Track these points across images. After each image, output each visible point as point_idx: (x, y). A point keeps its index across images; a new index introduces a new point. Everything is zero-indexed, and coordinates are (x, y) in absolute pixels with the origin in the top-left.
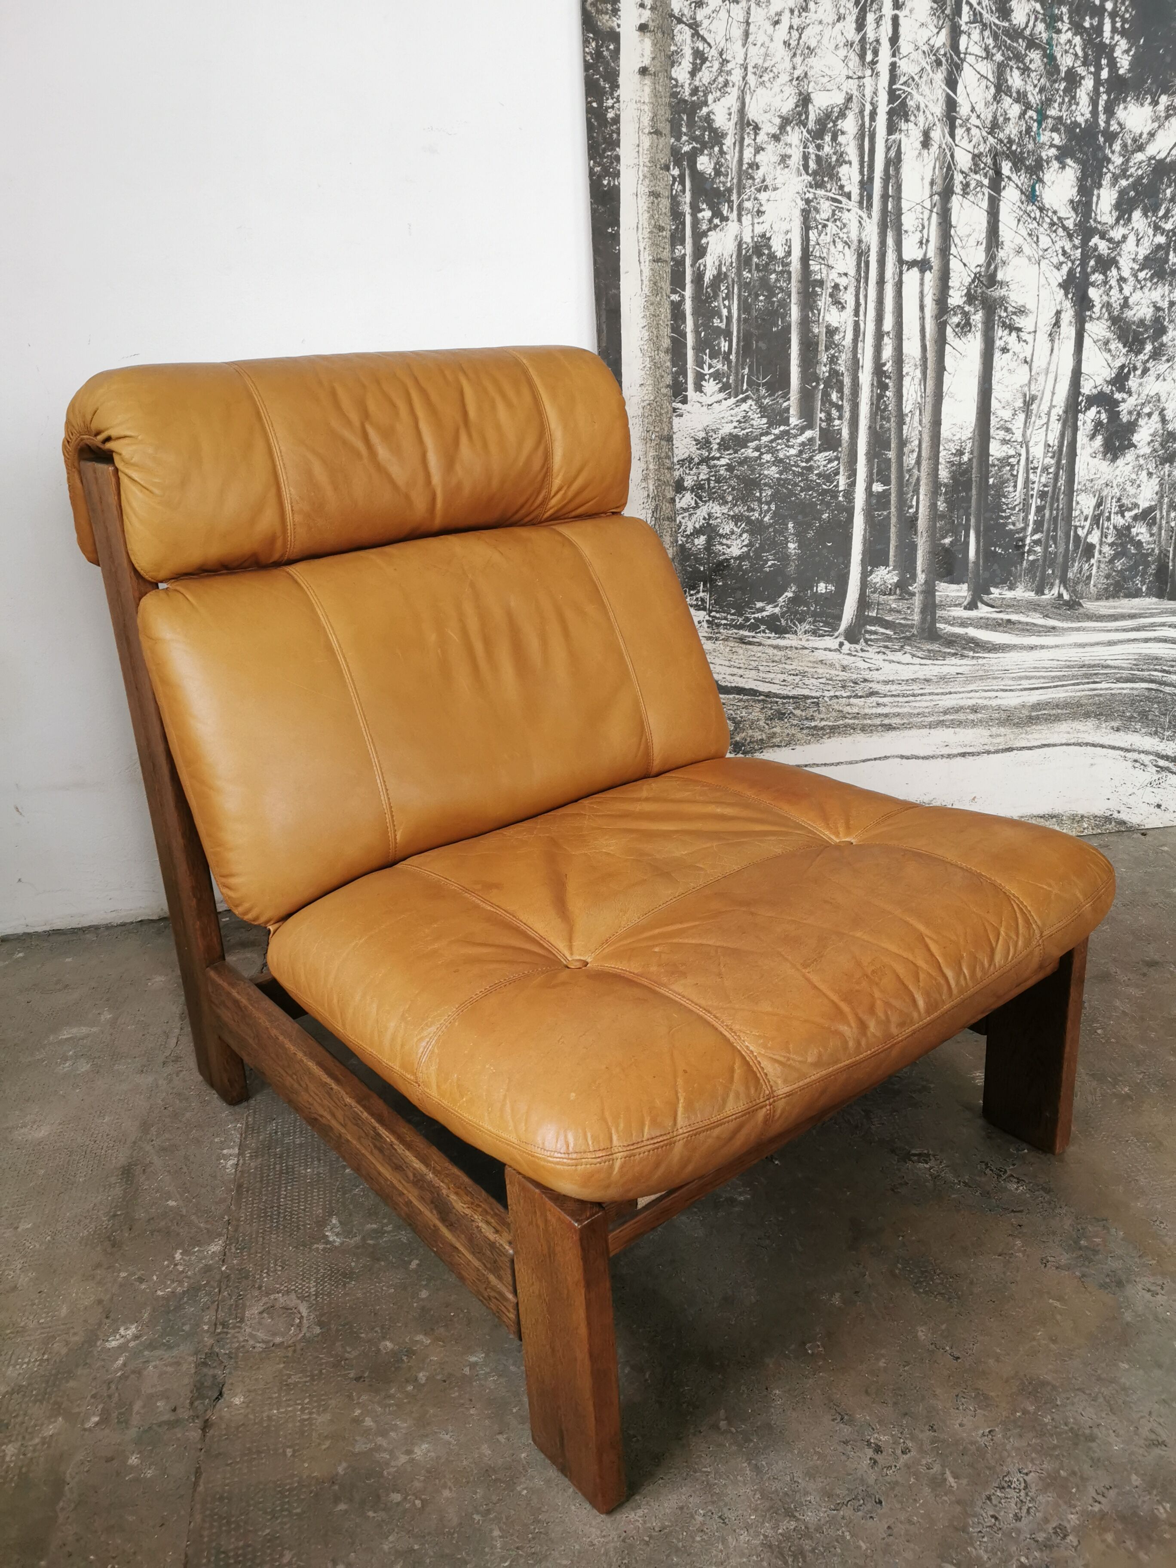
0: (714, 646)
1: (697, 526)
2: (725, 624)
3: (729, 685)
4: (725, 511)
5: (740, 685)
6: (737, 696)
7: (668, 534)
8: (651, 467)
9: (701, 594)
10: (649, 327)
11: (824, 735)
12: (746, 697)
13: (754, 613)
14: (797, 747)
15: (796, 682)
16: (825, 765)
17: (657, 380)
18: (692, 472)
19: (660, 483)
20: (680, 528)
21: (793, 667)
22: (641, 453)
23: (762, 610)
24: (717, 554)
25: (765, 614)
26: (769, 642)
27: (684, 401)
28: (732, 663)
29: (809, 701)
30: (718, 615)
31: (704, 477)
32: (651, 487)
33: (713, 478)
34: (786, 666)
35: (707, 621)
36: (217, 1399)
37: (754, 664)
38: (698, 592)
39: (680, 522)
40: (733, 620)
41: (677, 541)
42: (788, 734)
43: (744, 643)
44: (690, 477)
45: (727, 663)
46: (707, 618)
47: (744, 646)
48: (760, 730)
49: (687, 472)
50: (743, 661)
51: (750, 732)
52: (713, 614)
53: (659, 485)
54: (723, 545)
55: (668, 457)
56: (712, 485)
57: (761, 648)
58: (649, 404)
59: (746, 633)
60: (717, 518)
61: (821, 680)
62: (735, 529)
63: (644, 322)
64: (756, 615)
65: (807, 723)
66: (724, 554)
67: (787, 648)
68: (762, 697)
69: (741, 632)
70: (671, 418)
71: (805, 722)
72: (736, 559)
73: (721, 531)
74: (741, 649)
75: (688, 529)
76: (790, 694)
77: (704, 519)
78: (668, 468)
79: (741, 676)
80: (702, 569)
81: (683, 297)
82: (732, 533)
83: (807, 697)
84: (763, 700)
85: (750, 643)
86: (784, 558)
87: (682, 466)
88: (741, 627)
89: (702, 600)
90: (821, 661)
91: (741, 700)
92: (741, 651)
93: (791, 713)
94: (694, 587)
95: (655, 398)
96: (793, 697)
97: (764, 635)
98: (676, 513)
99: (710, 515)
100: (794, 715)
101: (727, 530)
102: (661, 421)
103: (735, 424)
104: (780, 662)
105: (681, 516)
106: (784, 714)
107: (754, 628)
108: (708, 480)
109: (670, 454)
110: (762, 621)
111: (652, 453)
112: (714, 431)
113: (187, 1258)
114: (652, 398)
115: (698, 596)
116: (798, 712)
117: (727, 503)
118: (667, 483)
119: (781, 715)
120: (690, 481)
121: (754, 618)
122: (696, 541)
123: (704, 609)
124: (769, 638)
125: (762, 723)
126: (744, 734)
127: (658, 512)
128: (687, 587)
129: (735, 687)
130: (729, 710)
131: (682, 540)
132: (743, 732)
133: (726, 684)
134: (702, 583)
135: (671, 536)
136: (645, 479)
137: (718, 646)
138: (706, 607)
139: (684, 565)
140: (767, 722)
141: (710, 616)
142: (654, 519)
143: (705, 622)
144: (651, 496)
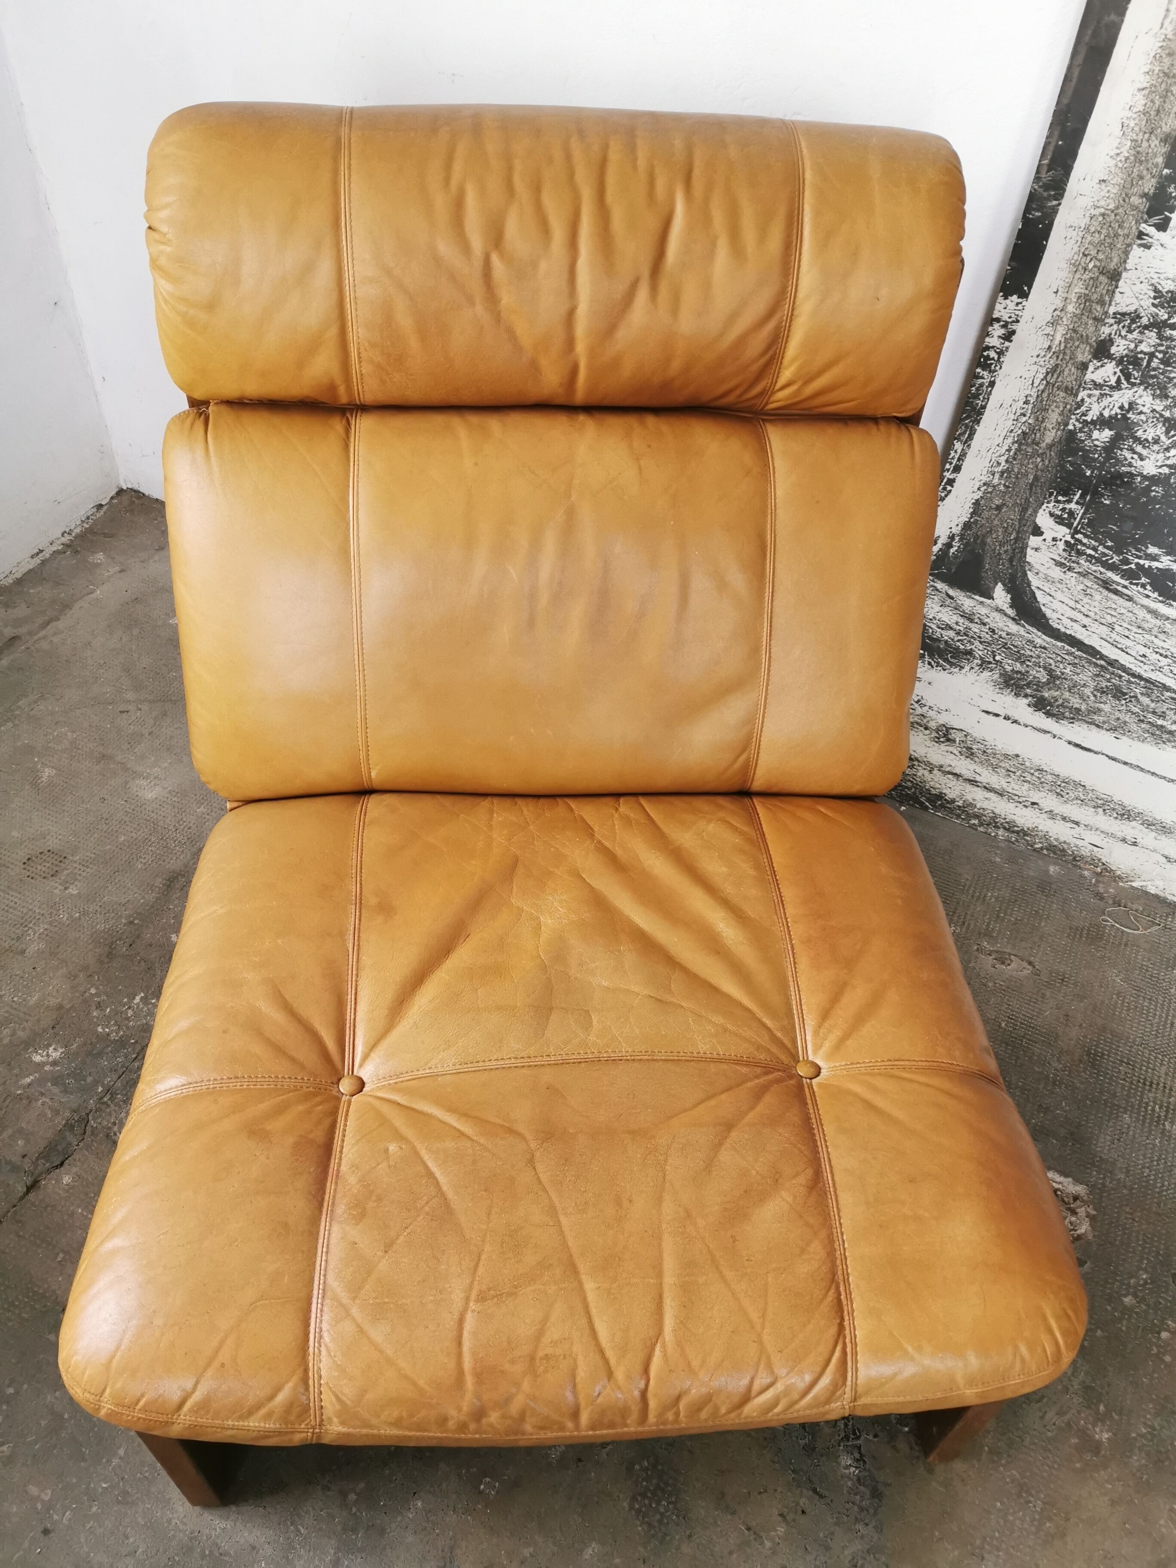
0: (1062, 576)
1: (1106, 414)
2: (1090, 556)
3: (1063, 630)
4: (1159, 408)
5: (1078, 636)
6: (1067, 647)
7: (1057, 411)
8: (1071, 308)
9: (1073, 506)
10: (1150, 91)
11: (1169, 741)
12: (1079, 653)
13: (1139, 557)
14: (1124, 738)
15: (1160, 664)
16: (1153, 774)
17: (1131, 181)
18: (1130, 336)
19: (1075, 335)
20: (1079, 407)
21: (1166, 645)
22: (1062, 283)
23: (1154, 558)
24: (1119, 462)
25: (1155, 564)
26: (1146, 601)
27: (1163, 226)
28: (1078, 606)
29: (1168, 694)
30: (1085, 541)
31: (1147, 350)
32: (1059, 337)
33: (1160, 356)
34: (1156, 641)
35: (1066, 542)
36: (57, 1167)
37: (1110, 619)
38: (1069, 501)
39: (1083, 400)
40: (1106, 555)
41: (1067, 424)
42: (1118, 719)
43: (1107, 589)
44: (1123, 342)
45: (1072, 603)
46: (1068, 538)
47: (1105, 592)
48: (1081, 697)
49: (1123, 333)
50: (1096, 610)
51: (1067, 695)
52: (1079, 536)
53: (1072, 338)
54: (1135, 452)
55: (1101, 302)
56: (1153, 365)
57: (1129, 604)
58: (1103, 215)
59: (1117, 578)
60: (1141, 413)
62: (1163, 438)
63: (1144, 81)
64: (1142, 562)
65: (1151, 718)
66: (1130, 465)
67: (1168, 618)
68: (1102, 662)
69: (1110, 574)
70: (1129, 245)
71: (1150, 715)
72: (1145, 478)
73: (1139, 434)
74: (1100, 595)
75: (1091, 413)
76: (1145, 675)
77: (1121, 408)
78: (1095, 319)
79: (1085, 626)
80: (1088, 473)
82: (1156, 441)
83: (1166, 688)
84: (1102, 666)
85: (1116, 592)
87: (1119, 323)
88: (1112, 567)
89: (1071, 514)
91: (1072, 654)
92: (1098, 597)
93: (1136, 697)
94: (1067, 492)
95: (1117, 208)
96: (1147, 680)
97: (1141, 590)
98: (1081, 385)
99: (1132, 406)
100: (1138, 701)
101: (1150, 434)
102: (1112, 246)
104: (1150, 631)
105: (1087, 392)
106: (1125, 694)
107: (1131, 575)
108: (1152, 355)
109: (1107, 298)
110: (1148, 572)
111: (1079, 288)
113: (141, 1006)
114: (1112, 206)
115: (1067, 506)
116: (1145, 700)
117: (1167, 397)
118: (1085, 339)
119: (1118, 694)
120: (1121, 348)
121: (1137, 564)
122: (1096, 434)
123: (1069, 526)
124: (1148, 596)
125: (1087, 691)
126: (1057, 693)
127: (1055, 376)
128: (1055, 490)
129: (1070, 635)
130: (1049, 658)
131: (1074, 425)
132: (1057, 691)
133: (1058, 627)
134: (1080, 492)
135: (1061, 414)
136: (1054, 323)
137: (1066, 576)
138: (1073, 524)
139: (1063, 459)
140: (1095, 693)
141: (1073, 537)
142: (1044, 382)
143: (1063, 541)
144: (1053, 350)
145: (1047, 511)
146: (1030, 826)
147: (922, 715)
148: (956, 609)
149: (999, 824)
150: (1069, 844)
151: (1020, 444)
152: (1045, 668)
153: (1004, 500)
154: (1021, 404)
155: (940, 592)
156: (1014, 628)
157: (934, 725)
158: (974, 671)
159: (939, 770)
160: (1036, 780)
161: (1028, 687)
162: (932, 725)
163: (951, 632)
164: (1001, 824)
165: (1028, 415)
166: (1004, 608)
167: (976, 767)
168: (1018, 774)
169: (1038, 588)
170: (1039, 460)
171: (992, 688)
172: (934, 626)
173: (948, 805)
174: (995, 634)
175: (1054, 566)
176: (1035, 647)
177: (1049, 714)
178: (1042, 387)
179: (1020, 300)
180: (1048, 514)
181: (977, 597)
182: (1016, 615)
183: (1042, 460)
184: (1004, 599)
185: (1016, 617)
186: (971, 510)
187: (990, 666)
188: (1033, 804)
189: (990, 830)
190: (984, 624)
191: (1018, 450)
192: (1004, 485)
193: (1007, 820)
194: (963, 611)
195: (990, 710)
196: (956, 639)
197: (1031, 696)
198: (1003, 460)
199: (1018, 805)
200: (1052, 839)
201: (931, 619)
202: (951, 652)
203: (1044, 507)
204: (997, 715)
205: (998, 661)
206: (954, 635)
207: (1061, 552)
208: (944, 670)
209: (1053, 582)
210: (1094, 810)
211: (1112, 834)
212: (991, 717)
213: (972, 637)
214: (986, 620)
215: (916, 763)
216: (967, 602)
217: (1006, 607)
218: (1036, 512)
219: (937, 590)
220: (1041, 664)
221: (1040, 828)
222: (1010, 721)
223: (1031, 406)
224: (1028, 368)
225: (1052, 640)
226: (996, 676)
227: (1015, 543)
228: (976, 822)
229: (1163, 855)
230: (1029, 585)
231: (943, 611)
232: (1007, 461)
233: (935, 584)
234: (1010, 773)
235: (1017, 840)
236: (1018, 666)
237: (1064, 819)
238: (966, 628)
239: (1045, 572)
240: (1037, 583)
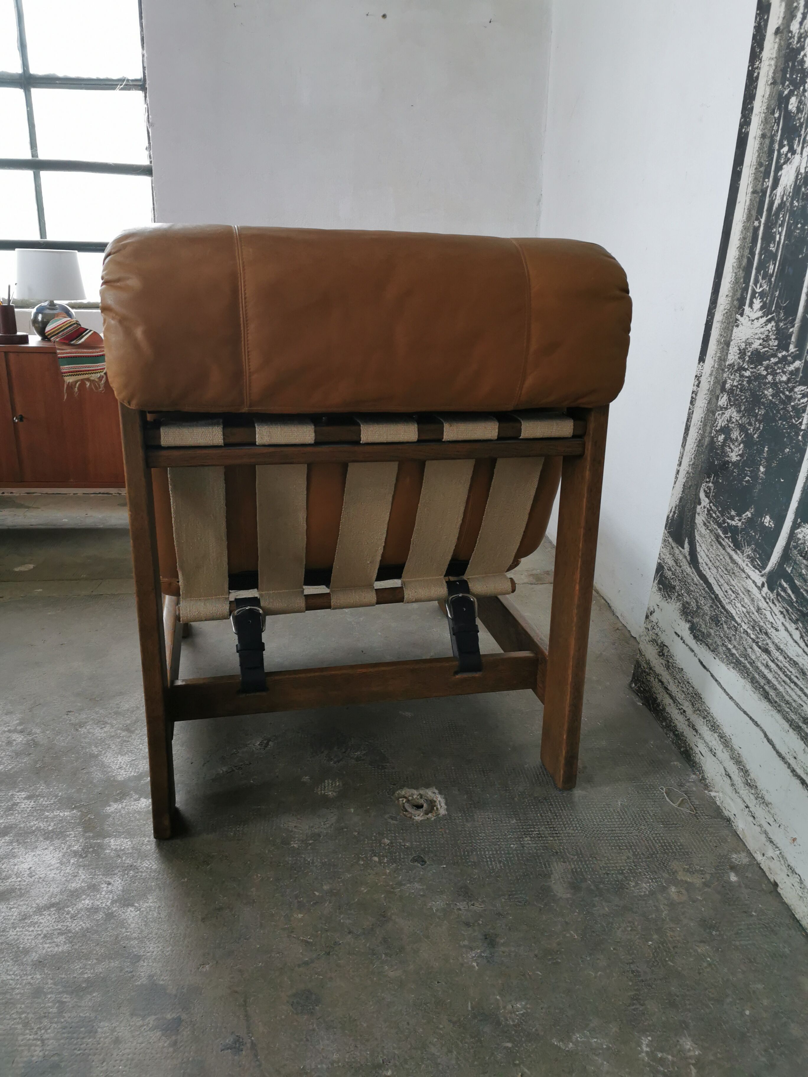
1: (723, 424)
2: (713, 517)
3: (703, 571)
4: (739, 419)
5: (707, 576)
6: (703, 584)
7: (709, 425)
8: (715, 365)
9: (711, 484)
12: (706, 589)
13: (729, 518)
14: (717, 659)
17: (734, 294)
19: (716, 381)
20: (715, 422)
22: (714, 352)
23: (734, 518)
24: (726, 454)
25: (734, 523)
26: (730, 550)
27: (742, 315)
28: (708, 553)
29: (734, 623)
30: (712, 507)
31: (736, 384)
32: (711, 382)
33: (740, 387)
34: (732, 580)
35: (708, 509)
37: (718, 564)
38: (710, 482)
39: (716, 417)
40: (719, 517)
42: (716, 642)
43: (718, 541)
44: (729, 381)
45: (706, 551)
46: (708, 506)
47: (717, 544)
48: (705, 624)
49: (730, 376)
50: (714, 556)
51: (701, 621)
52: (711, 504)
54: (731, 448)
55: (724, 360)
56: (738, 392)
57: (724, 552)
58: (727, 313)
59: (721, 533)
60: (733, 422)
61: (743, 609)
62: (739, 437)
63: (738, 244)
64: (729, 521)
66: (728, 456)
67: (736, 563)
68: (713, 596)
69: (720, 531)
70: (733, 327)
71: (727, 641)
72: (732, 464)
73: (732, 435)
75: (718, 425)
76: (727, 607)
77: (727, 420)
78: (721, 369)
79: (709, 569)
80: (716, 462)
81: (760, 223)
82: (737, 439)
84: (713, 600)
85: (720, 543)
86: (755, 476)
87: (729, 370)
88: (720, 526)
89: (709, 489)
90: (749, 591)
91: (704, 589)
92: (715, 547)
93: (723, 625)
94: (710, 476)
95: (730, 309)
96: (727, 611)
97: (729, 542)
98: (717, 408)
99: (731, 418)
100: (723, 628)
101: (736, 436)
102: (728, 329)
103: (761, 341)
104: (730, 573)
105: (718, 412)
106: (720, 622)
107: (725, 531)
109: (726, 357)
111: (718, 354)
112: (750, 344)
115: (709, 485)
116: (725, 627)
117: (741, 411)
118: (719, 382)
119: (717, 622)
120: (729, 385)
121: (728, 523)
122: (719, 438)
123: (708, 497)
124: (730, 546)
125: (707, 619)
126: (698, 620)
127: (709, 406)
128: (706, 474)
129: (705, 575)
130: (698, 592)
131: (713, 433)
132: (698, 618)
133: (702, 569)
134: (713, 475)
136: (711, 375)
137: (706, 533)
138: (710, 496)
139: (709, 456)
140: (710, 620)
142: (707, 409)
143: (706, 508)
144: (710, 390)
145: (703, 489)
146: (681, 730)
147: (657, 634)
148: (673, 556)
150: (692, 750)
151: (698, 447)
152: (696, 600)
153: (692, 482)
154: (700, 421)
155: (671, 545)
156: (688, 570)
157: (660, 642)
158: (674, 601)
159: (657, 678)
160: (686, 690)
161: (690, 615)
163: (670, 572)
164: (672, 727)
165: (701, 429)
166: (687, 556)
167: (669, 678)
168: (681, 685)
169: (698, 541)
170: (703, 455)
171: (679, 615)
172: (665, 568)
173: (657, 708)
174: (683, 574)
175: (703, 525)
176: (694, 584)
177: (695, 637)
178: (706, 411)
179: (703, 364)
180: (703, 491)
181: (680, 548)
182: (690, 560)
184: (687, 548)
185: (690, 562)
186: (682, 489)
187: (680, 597)
188: (684, 711)
189: (668, 732)
190: (680, 566)
191: (698, 450)
192: (692, 472)
193: (674, 724)
194: (675, 558)
195: (677, 632)
196: (672, 578)
197: (690, 622)
198: (693, 455)
199: (679, 712)
200: (687, 744)
201: (666, 563)
202: (669, 587)
203: (702, 486)
204: (679, 636)
205: (682, 594)
206: (672, 575)
207: (705, 516)
208: (666, 600)
209: (702, 536)
210: (703, 721)
211: (708, 743)
213: (676, 576)
214: (681, 564)
215: (651, 671)
216: (677, 550)
217: (687, 554)
218: (700, 489)
219: (668, 542)
220: (695, 597)
221: (685, 734)
222: (682, 641)
223: (702, 423)
224: (702, 402)
225: (699, 579)
226: (681, 605)
227: (693, 510)
228: (664, 723)
229: (724, 767)
230: (695, 539)
231: (669, 557)
232: (694, 458)
233: (668, 538)
234: (679, 684)
235: (676, 743)
236: (688, 600)
237: (693, 727)
238: (675, 569)
239: (700, 529)
240: (697, 537)
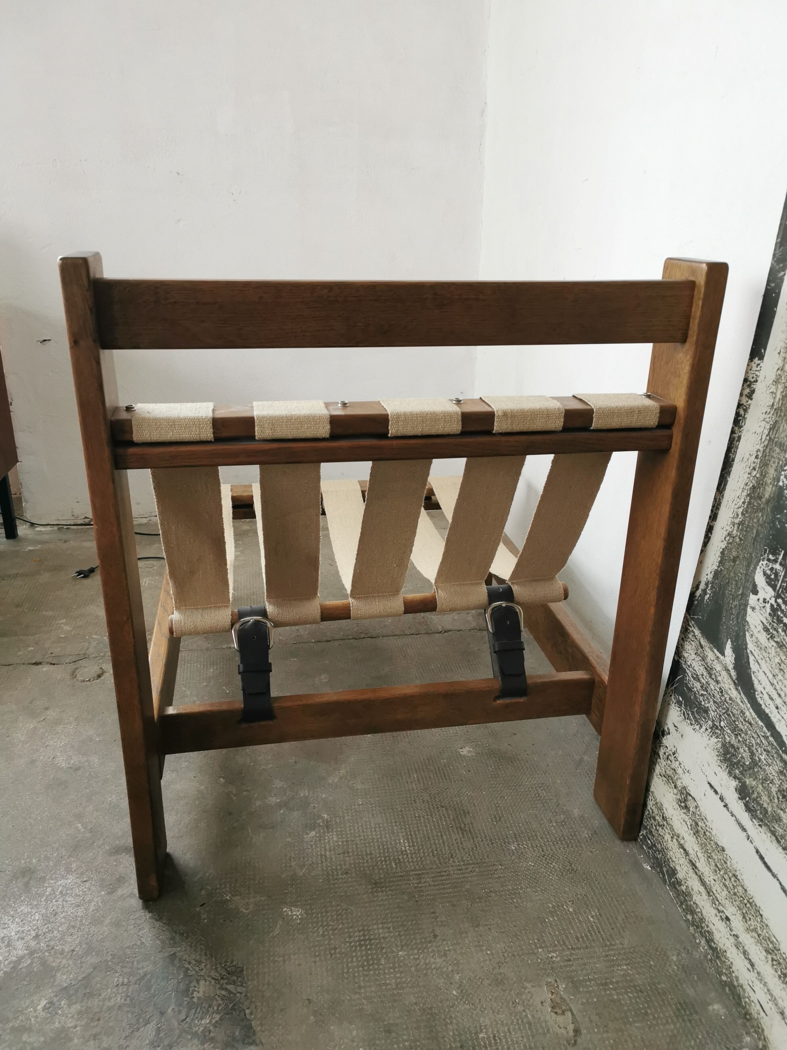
0: (767, 643)
2: (785, 624)
3: (763, 707)
5: (772, 718)
6: (765, 729)
7: (774, 466)
9: (778, 566)
12: (771, 739)
22: (783, 344)
28: (775, 682)
30: (783, 607)
32: (779, 395)
35: (772, 605)
38: (775, 561)
41: (778, 481)
45: (771, 677)
46: (773, 601)
48: (769, 796)
51: (760, 788)
79: (777, 708)
84: (785, 762)
89: (776, 574)
91: (766, 738)
94: (775, 552)
115: (775, 566)
123: (774, 587)
125: (774, 790)
126: (754, 783)
127: (774, 433)
128: (768, 547)
129: (767, 714)
130: (753, 737)
131: (783, 482)
132: (754, 780)
133: (761, 702)
134: (783, 552)
135: (776, 470)
136: (776, 382)
137: (769, 644)
138: (776, 586)
139: (774, 517)
140: (779, 793)
141: (776, 601)
142: (768, 438)
143: (769, 604)
144: (775, 407)
145: (762, 569)
146: (722, 946)
147: (675, 770)
148: (704, 660)
149: (703, 931)
150: (744, 990)
151: (751, 498)
152: (749, 749)
153: (738, 552)
154: (754, 457)
155: (696, 639)
156: (734, 693)
157: (680, 784)
158: (707, 733)
159: (677, 840)
160: (732, 887)
161: (738, 768)
162: (679, 784)
163: (698, 683)
164: (705, 931)
165: (757, 469)
166: (730, 669)
167: (699, 850)
168: (721, 873)
169: (752, 653)
170: (760, 514)
171: (716, 758)
172: (690, 674)
173: (677, 886)
174: (723, 696)
175: (762, 630)
176: (745, 720)
177: (748, 808)
178: (766, 442)
179: (759, 362)
180: (762, 573)
181: (715, 651)
182: (737, 679)
183: (762, 515)
184: (730, 657)
185: (736, 681)
186: (719, 559)
187: (717, 731)
188: (728, 919)
189: (697, 935)
190: (717, 682)
191: (749, 503)
192: (739, 538)
193: (709, 929)
194: (707, 664)
195: (713, 784)
196: (700, 693)
197: (738, 779)
198: (741, 510)
199: (718, 914)
200: (734, 975)
201: (689, 666)
202: (697, 706)
203: (760, 564)
204: (716, 792)
205: (722, 727)
206: (699, 687)
207: (768, 616)
208: (691, 724)
209: (761, 648)
210: (765, 954)
211: (775, 999)
212: (712, 792)
213: (710, 694)
214: (719, 678)
215: (665, 823)
216: (711, 654)
217: (731, 667)
218: (755, 568)
219: (695, 636)
220: (747, 743)
221: (728, 954)
222: (723, 804)
223: (759, 460)
224: (759, 424)
225: (756, 717)
226: (720, 745)
227: (741, 599)
228: (689, 917)
230: (746, 648)
231: (697, 659)
232: (742, 514)
233: (695, 630)
234: (717, 869)
235: (711, 960)
236: (734, 741)
237: (745, 953)
238: (707, 682)
239: (756, 634)
240: (751, 646)
